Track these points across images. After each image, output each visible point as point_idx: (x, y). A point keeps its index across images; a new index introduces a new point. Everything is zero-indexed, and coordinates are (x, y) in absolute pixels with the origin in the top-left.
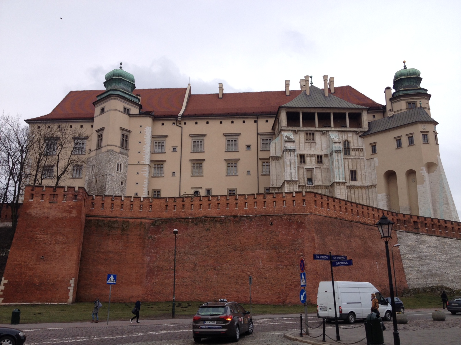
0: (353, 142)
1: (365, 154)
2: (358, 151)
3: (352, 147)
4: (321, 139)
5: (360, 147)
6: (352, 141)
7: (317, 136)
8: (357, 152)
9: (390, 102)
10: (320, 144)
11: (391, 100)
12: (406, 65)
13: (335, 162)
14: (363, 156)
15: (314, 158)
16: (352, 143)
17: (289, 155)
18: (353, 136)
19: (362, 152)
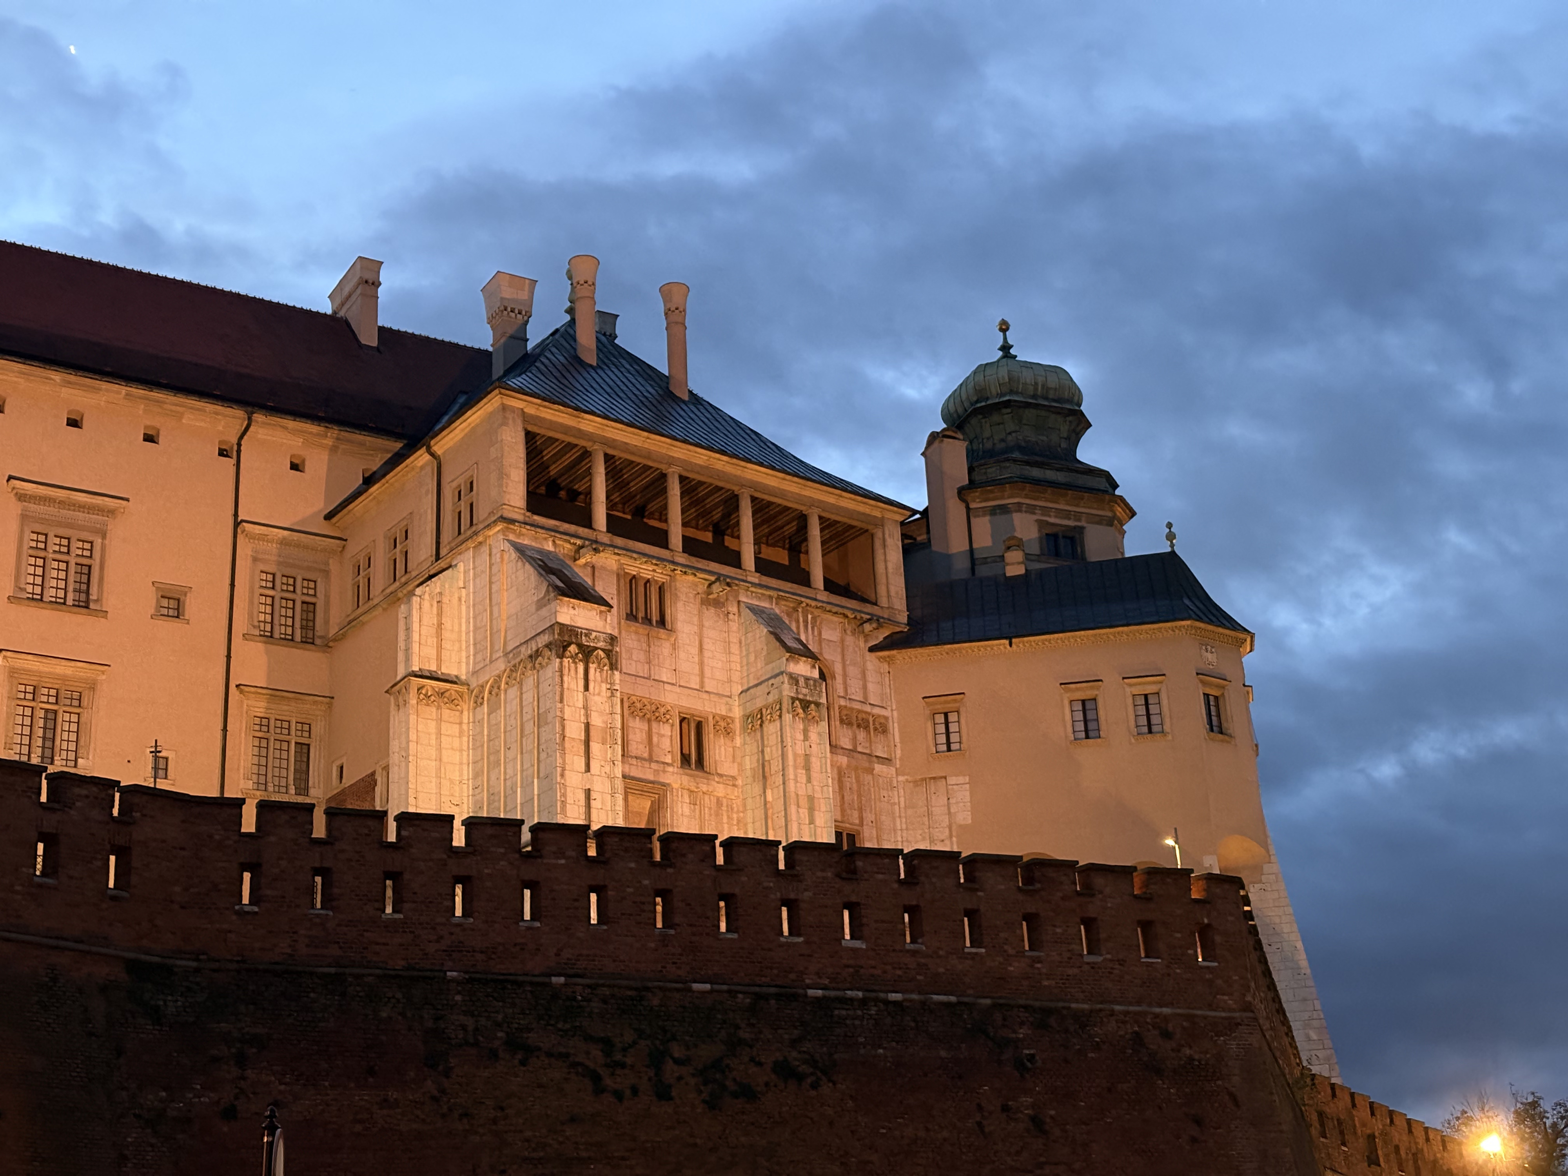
0: (845, 675)
1: (899, 752)
2: (866, 728)
3: (842, 702)
4: (701, 626)
5: (876, 711)
6: (838, 668)
7: (680, 605)
8: (861, 735)
9: (962, 507)
10: (695, 651)
11: (961, 492)
12: (1010, 342)
13: (796, 767)
14: (887, 761)
15: (666, 730)
16: (839, 679)
17: (581, 683)
18: (842, 641)
19: (881, 737)
